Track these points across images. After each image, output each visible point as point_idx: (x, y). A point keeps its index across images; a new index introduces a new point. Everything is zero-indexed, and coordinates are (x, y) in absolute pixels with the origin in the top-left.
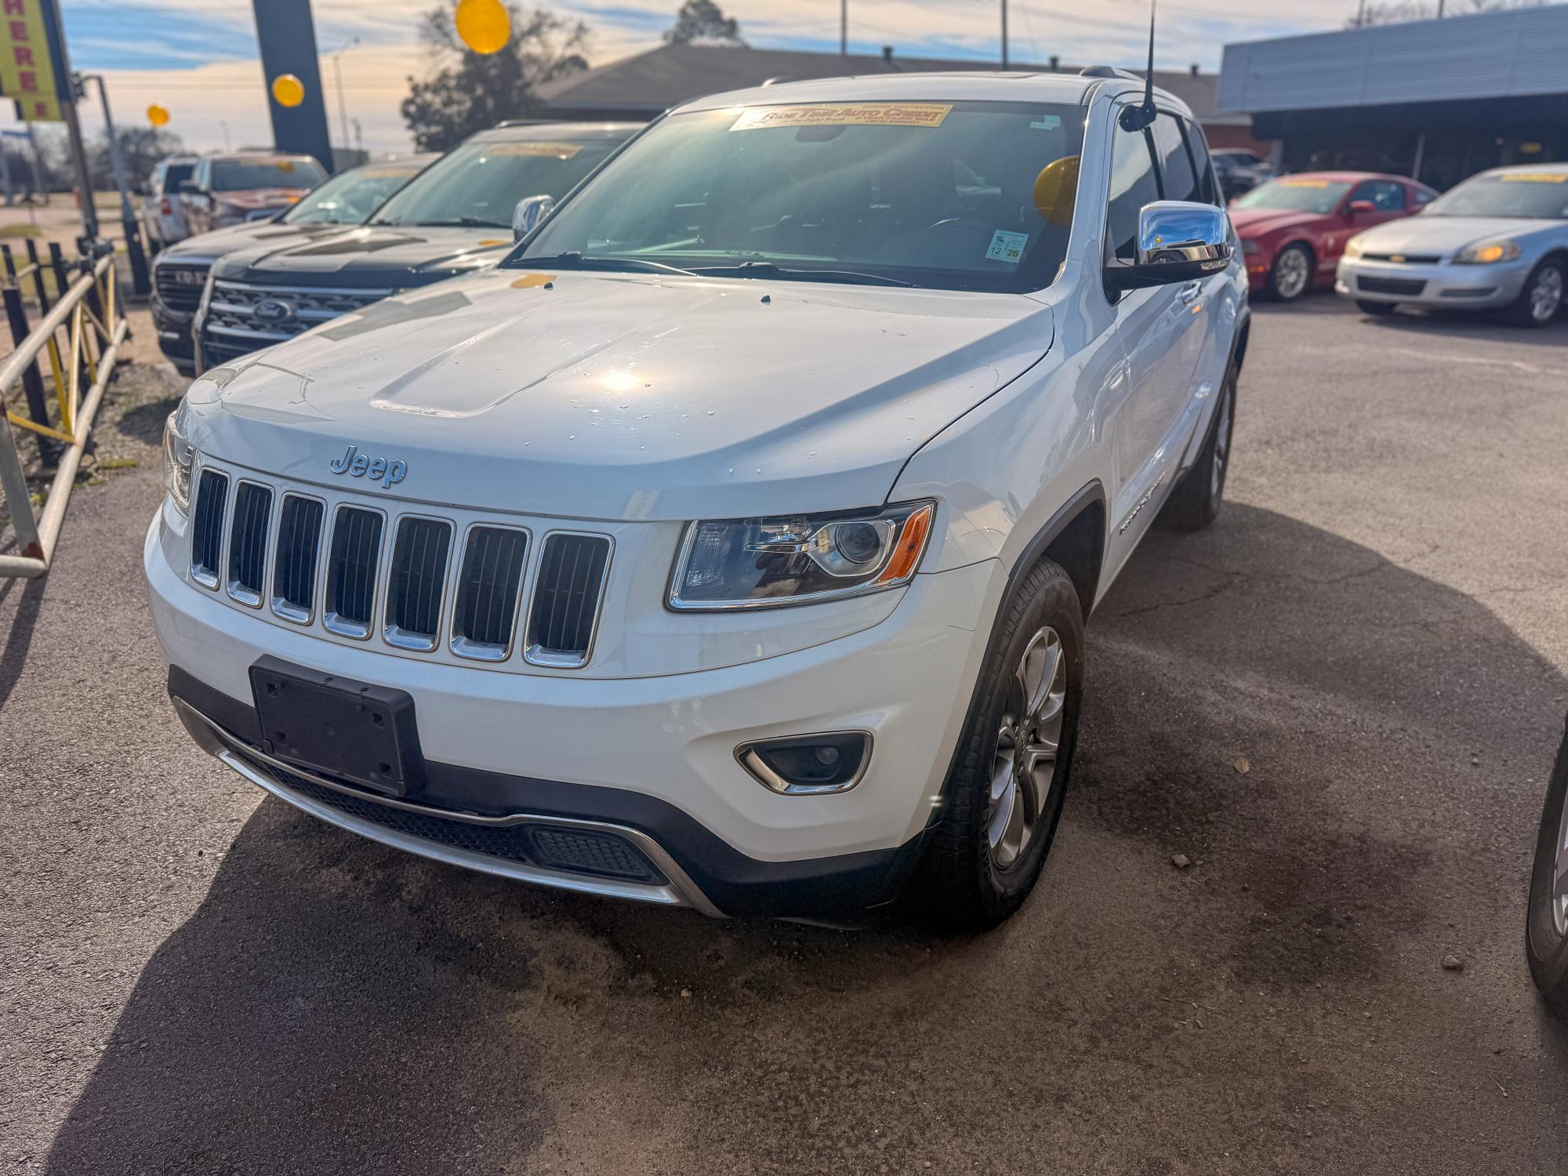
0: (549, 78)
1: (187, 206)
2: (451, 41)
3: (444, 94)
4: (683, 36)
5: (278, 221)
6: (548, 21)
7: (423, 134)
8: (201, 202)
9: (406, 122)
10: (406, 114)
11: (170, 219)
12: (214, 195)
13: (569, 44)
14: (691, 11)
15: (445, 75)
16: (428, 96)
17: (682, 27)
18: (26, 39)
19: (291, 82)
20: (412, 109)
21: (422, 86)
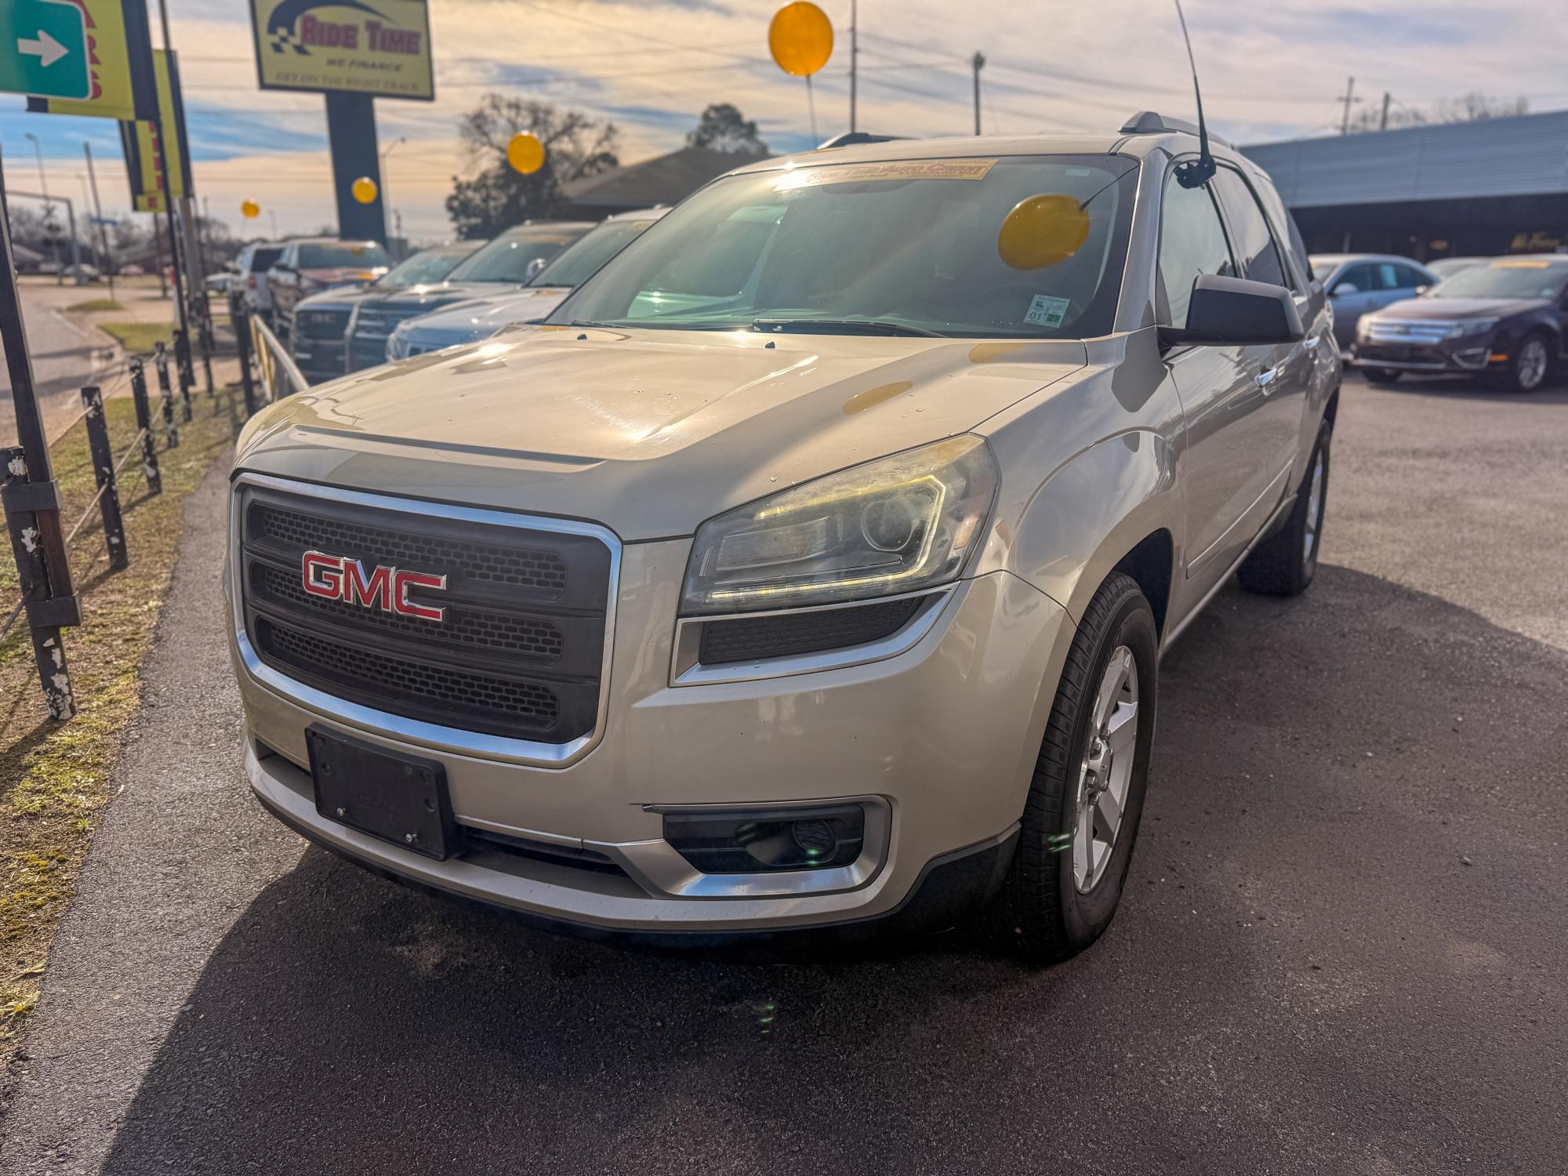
0: (579, 174)
1: (272, 281)
2: (489, 139)
3: (484, 192)
4: (705, 137)
6: (580, 122)
7: (465, 225)
9: (450, 215)
10: (450, 208)
13: (599, 143)
15: (484, 176)
16: (470, 194)
17: (704, 129)
19: (367, 185)
20: (456, 204)
21: (465, 185)
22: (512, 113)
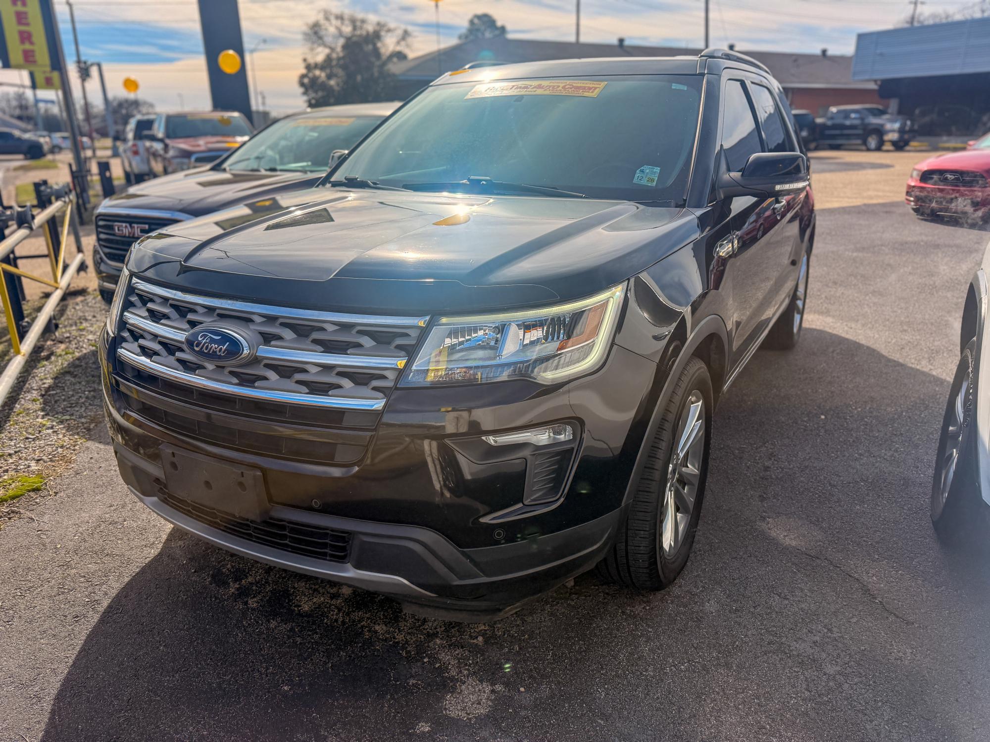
1: (148, 150)
2: (323, 41)
3: (328, 71)
4: (471, 37)
5: (216, 168)
6: (385, 28)
7: (313, 98)
8: (158, 146)
9: (301, 90)
10: (302, 84)
11: (138, 158)
12: (168, 141)
13: (397, 44)
14: (476, 21)
15: (329, 58)
16: (317, 72)
17: (470, 31)
18: (27, 24)
19: (231, 55)
20: (306, 81)
21: (313, 65)
22: (338, 23)
